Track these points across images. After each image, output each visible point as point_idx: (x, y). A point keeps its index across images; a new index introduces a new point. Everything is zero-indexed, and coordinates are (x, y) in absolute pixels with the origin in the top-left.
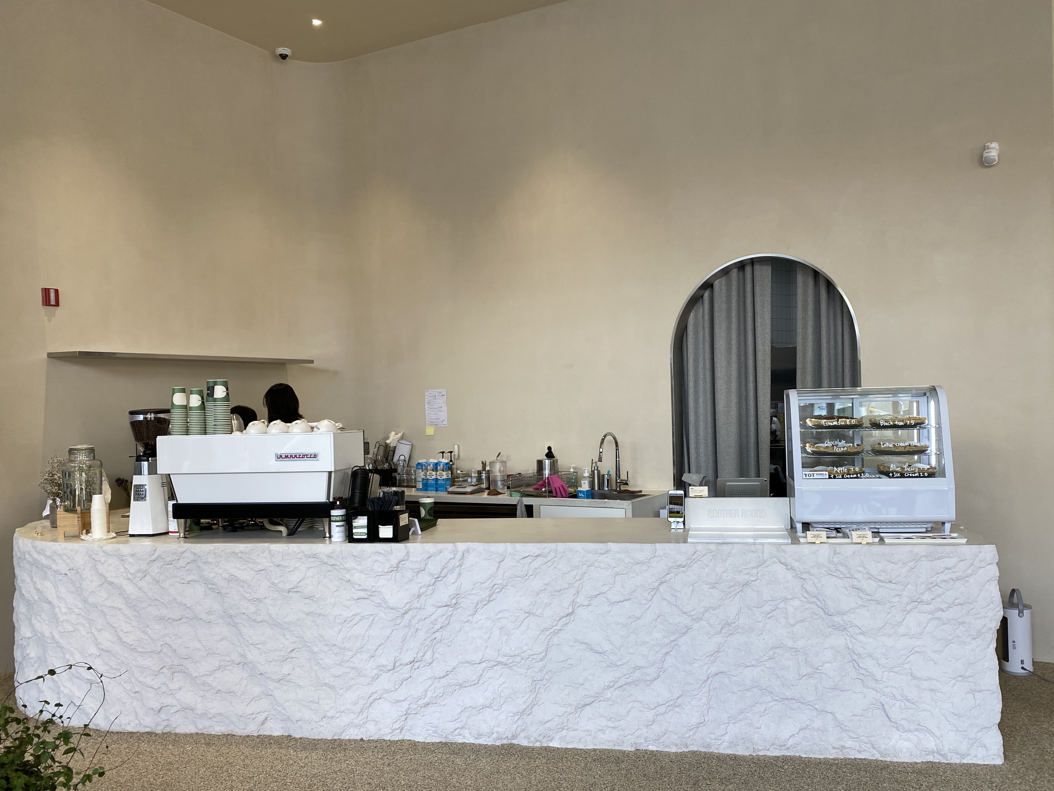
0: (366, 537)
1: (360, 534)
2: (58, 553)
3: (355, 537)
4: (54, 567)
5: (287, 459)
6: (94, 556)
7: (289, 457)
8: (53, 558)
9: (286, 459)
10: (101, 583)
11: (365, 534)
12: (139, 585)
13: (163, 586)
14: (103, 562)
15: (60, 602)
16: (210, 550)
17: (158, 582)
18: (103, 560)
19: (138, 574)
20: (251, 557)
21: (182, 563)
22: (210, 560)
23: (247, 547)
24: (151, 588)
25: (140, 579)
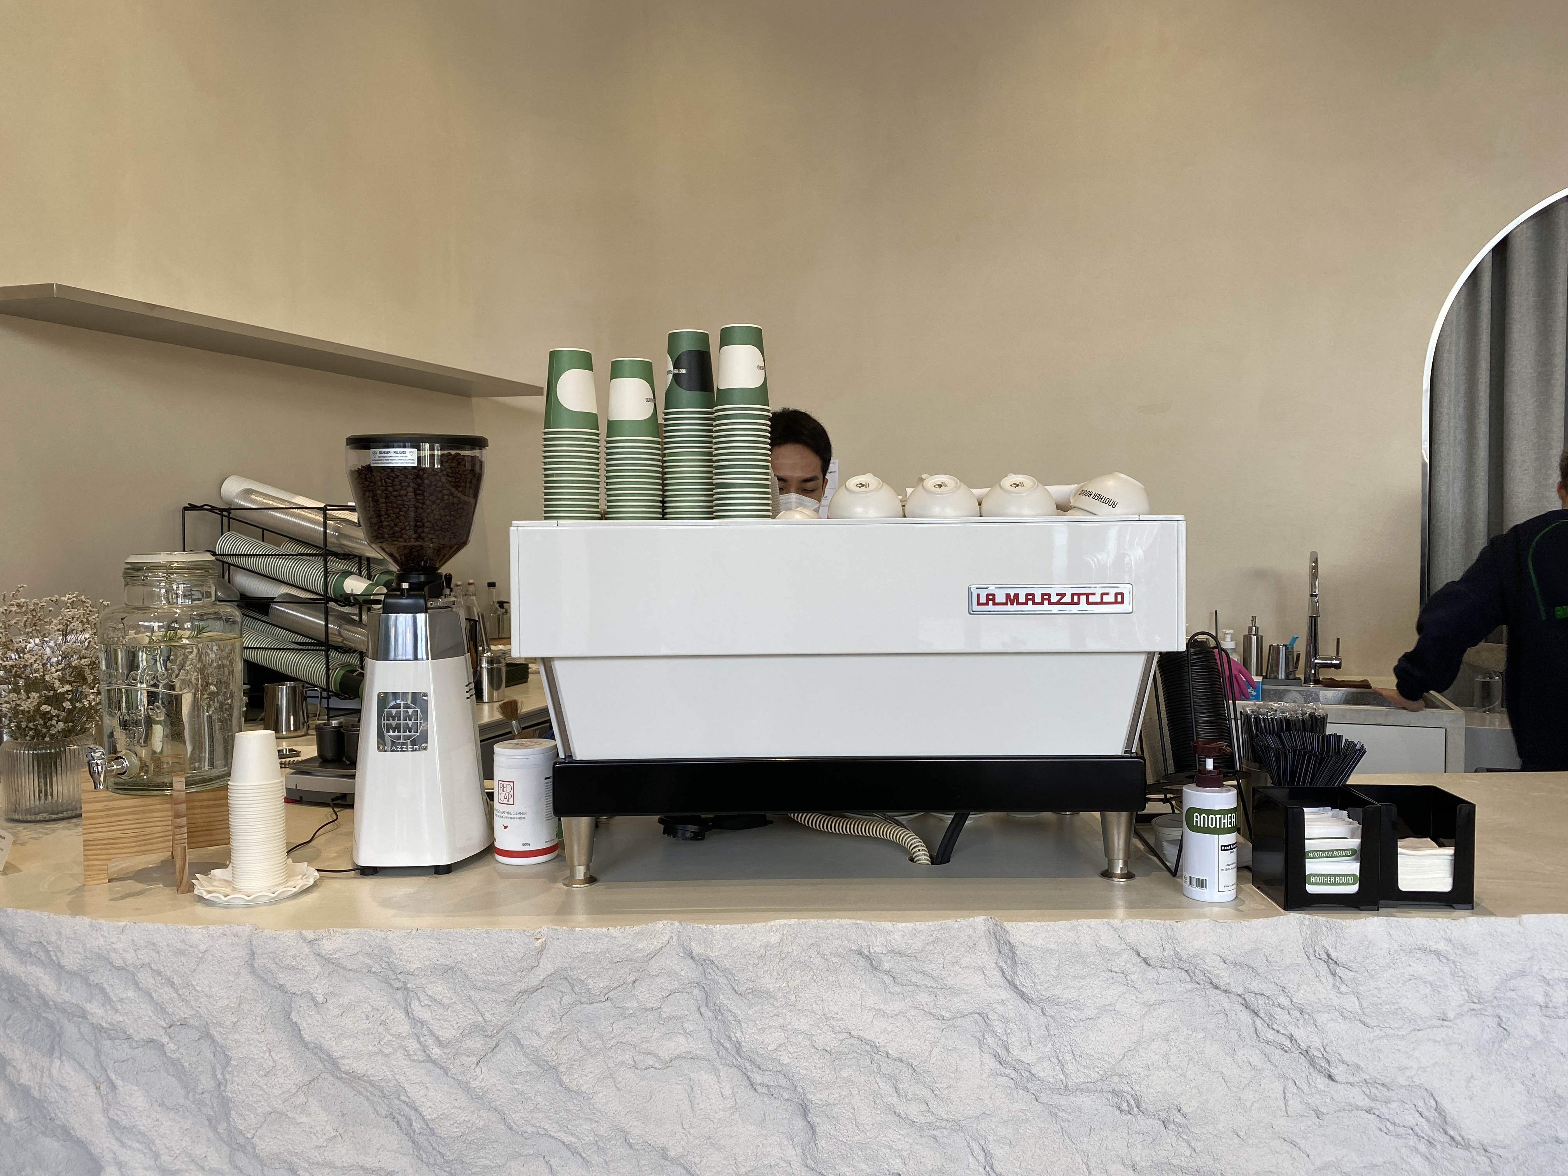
0: (1354, 889)
1: (1335, 879)
2: (119, 962)
3: (1311, 889)
4: (96, 1010)
5: (1015, 607)
6: (283, 978)
7: (1022, 599)
8: (93, 978)
9: (1009, 607)
10: (307, 1078)
11: (1351, 880)
12: (474, 1084)
13: (573, 1086)
14: (320, 999)
15: (123, 1145)
16: (767, 946)
17: (555, 1068)
18: (319, 990)
19: (469, 1043)
20: (928, 968)
21: (646, 994)
22: (768, 983)
23: (915, 933)
24: (521, 1093)
25: (475, 1060)
